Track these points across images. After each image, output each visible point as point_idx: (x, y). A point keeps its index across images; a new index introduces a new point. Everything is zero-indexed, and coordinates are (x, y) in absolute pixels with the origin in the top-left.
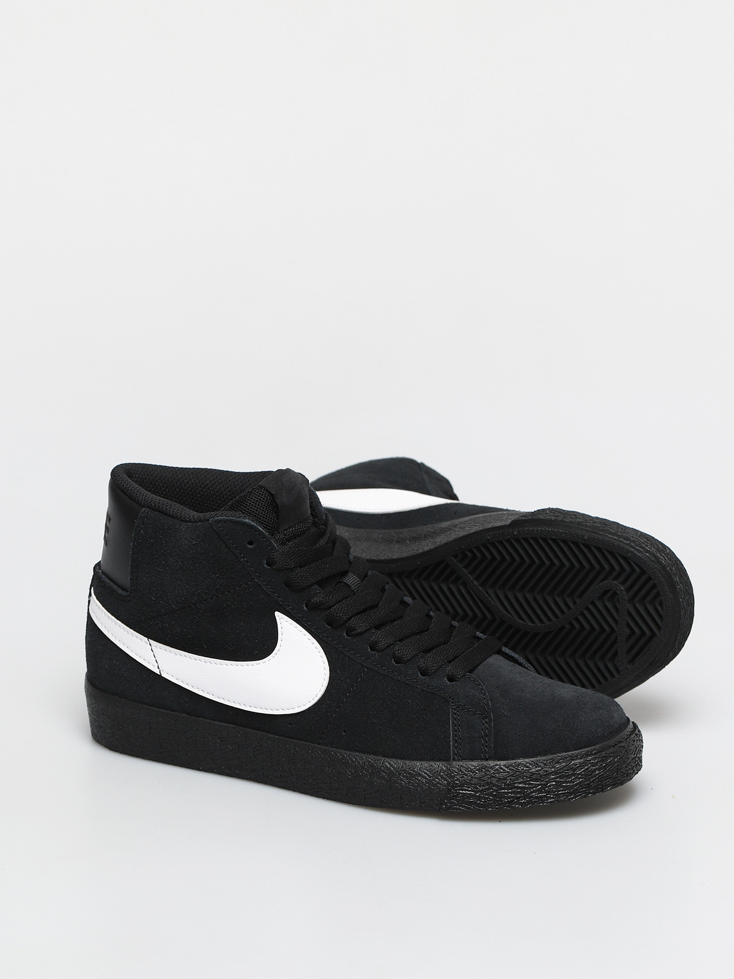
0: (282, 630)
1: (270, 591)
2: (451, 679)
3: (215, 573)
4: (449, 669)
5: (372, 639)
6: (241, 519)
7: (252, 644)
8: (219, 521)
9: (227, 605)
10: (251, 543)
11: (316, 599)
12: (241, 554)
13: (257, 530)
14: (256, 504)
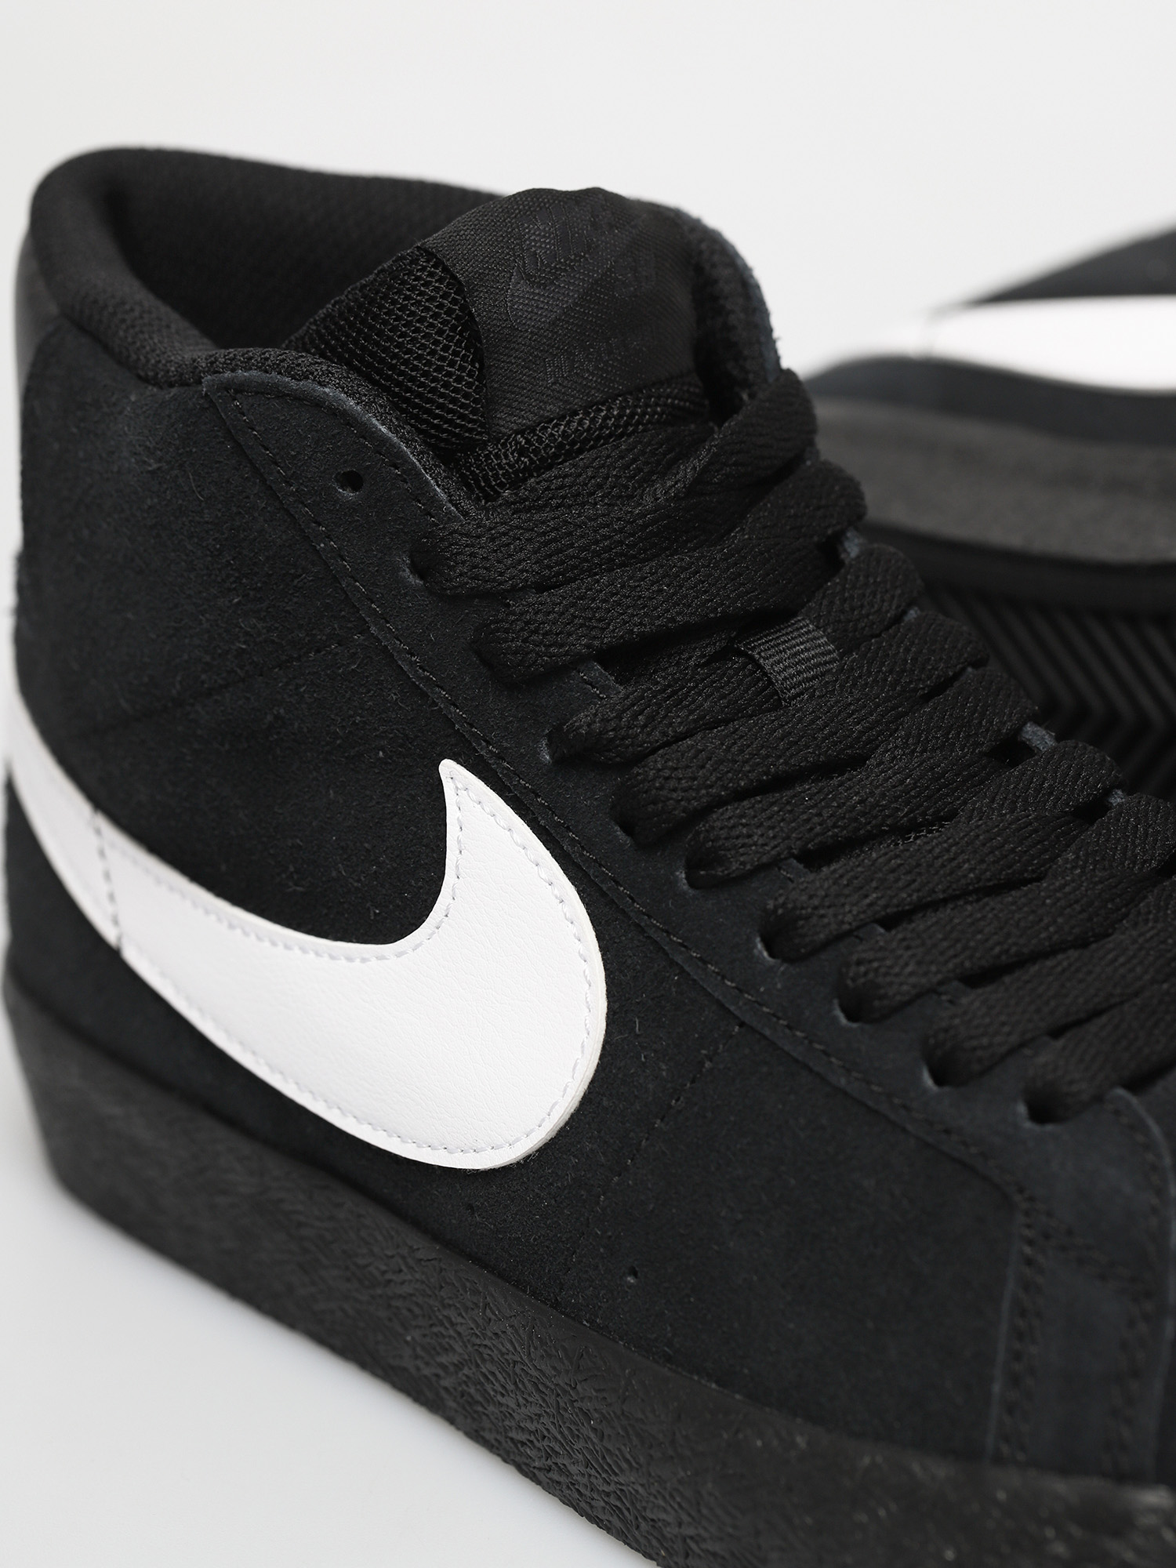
0: (460, 833)
1: (419, 678)
2: (1041, 1112)
3: (229, 590)
4: (1047, 1058)
5: (771, 905)
6: (307, 385)
7: (359, 881)
8: (240, 389)
9: (277, 717)
10: (353, 481)
11: (583, 720)
12: (319, 524)
13: (367, 432)
14: (436, 343)
